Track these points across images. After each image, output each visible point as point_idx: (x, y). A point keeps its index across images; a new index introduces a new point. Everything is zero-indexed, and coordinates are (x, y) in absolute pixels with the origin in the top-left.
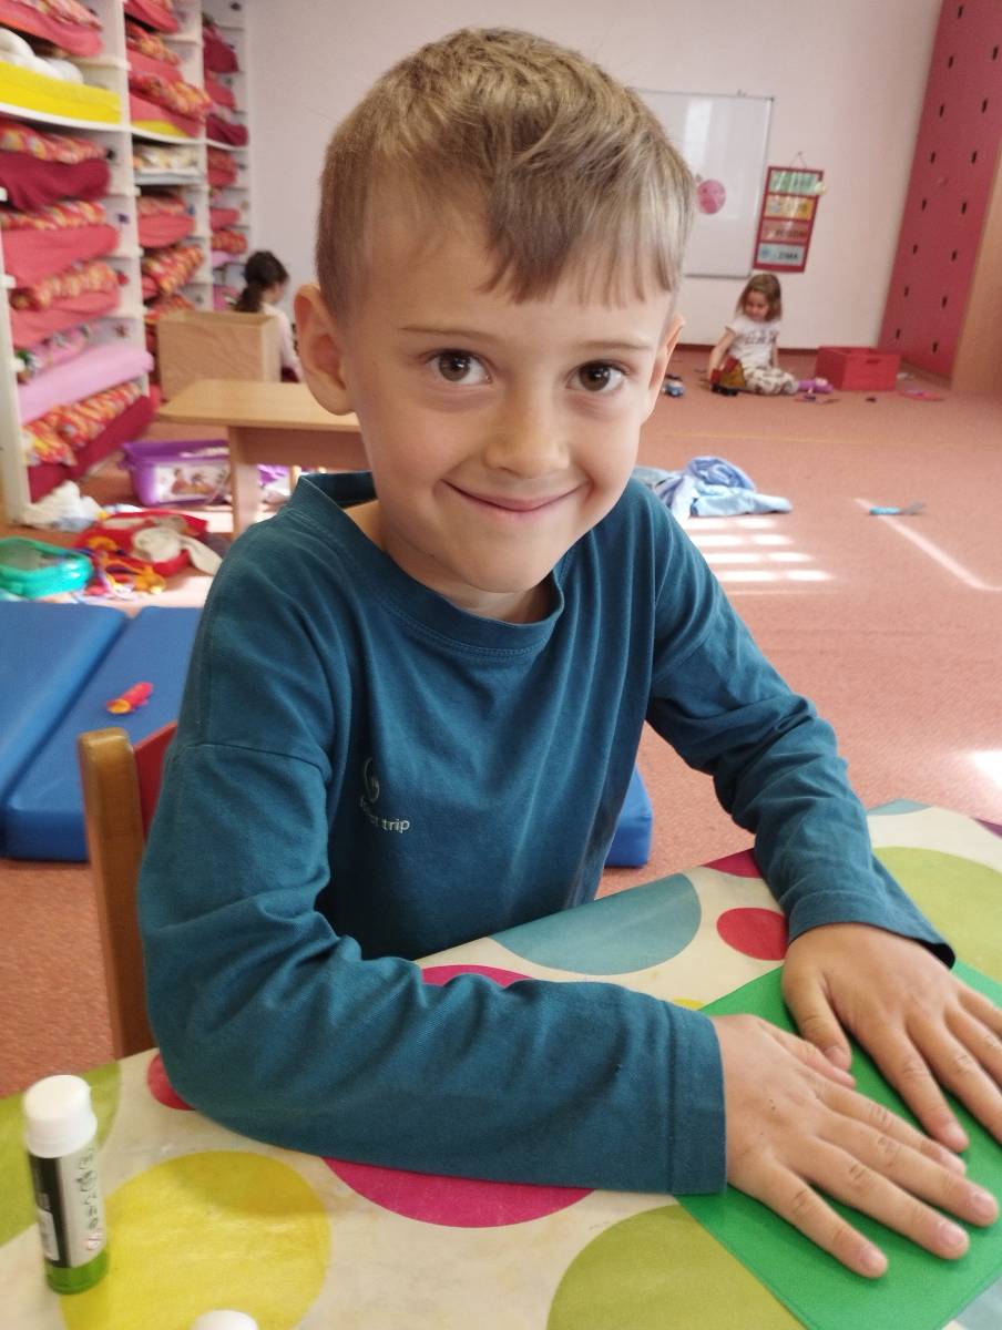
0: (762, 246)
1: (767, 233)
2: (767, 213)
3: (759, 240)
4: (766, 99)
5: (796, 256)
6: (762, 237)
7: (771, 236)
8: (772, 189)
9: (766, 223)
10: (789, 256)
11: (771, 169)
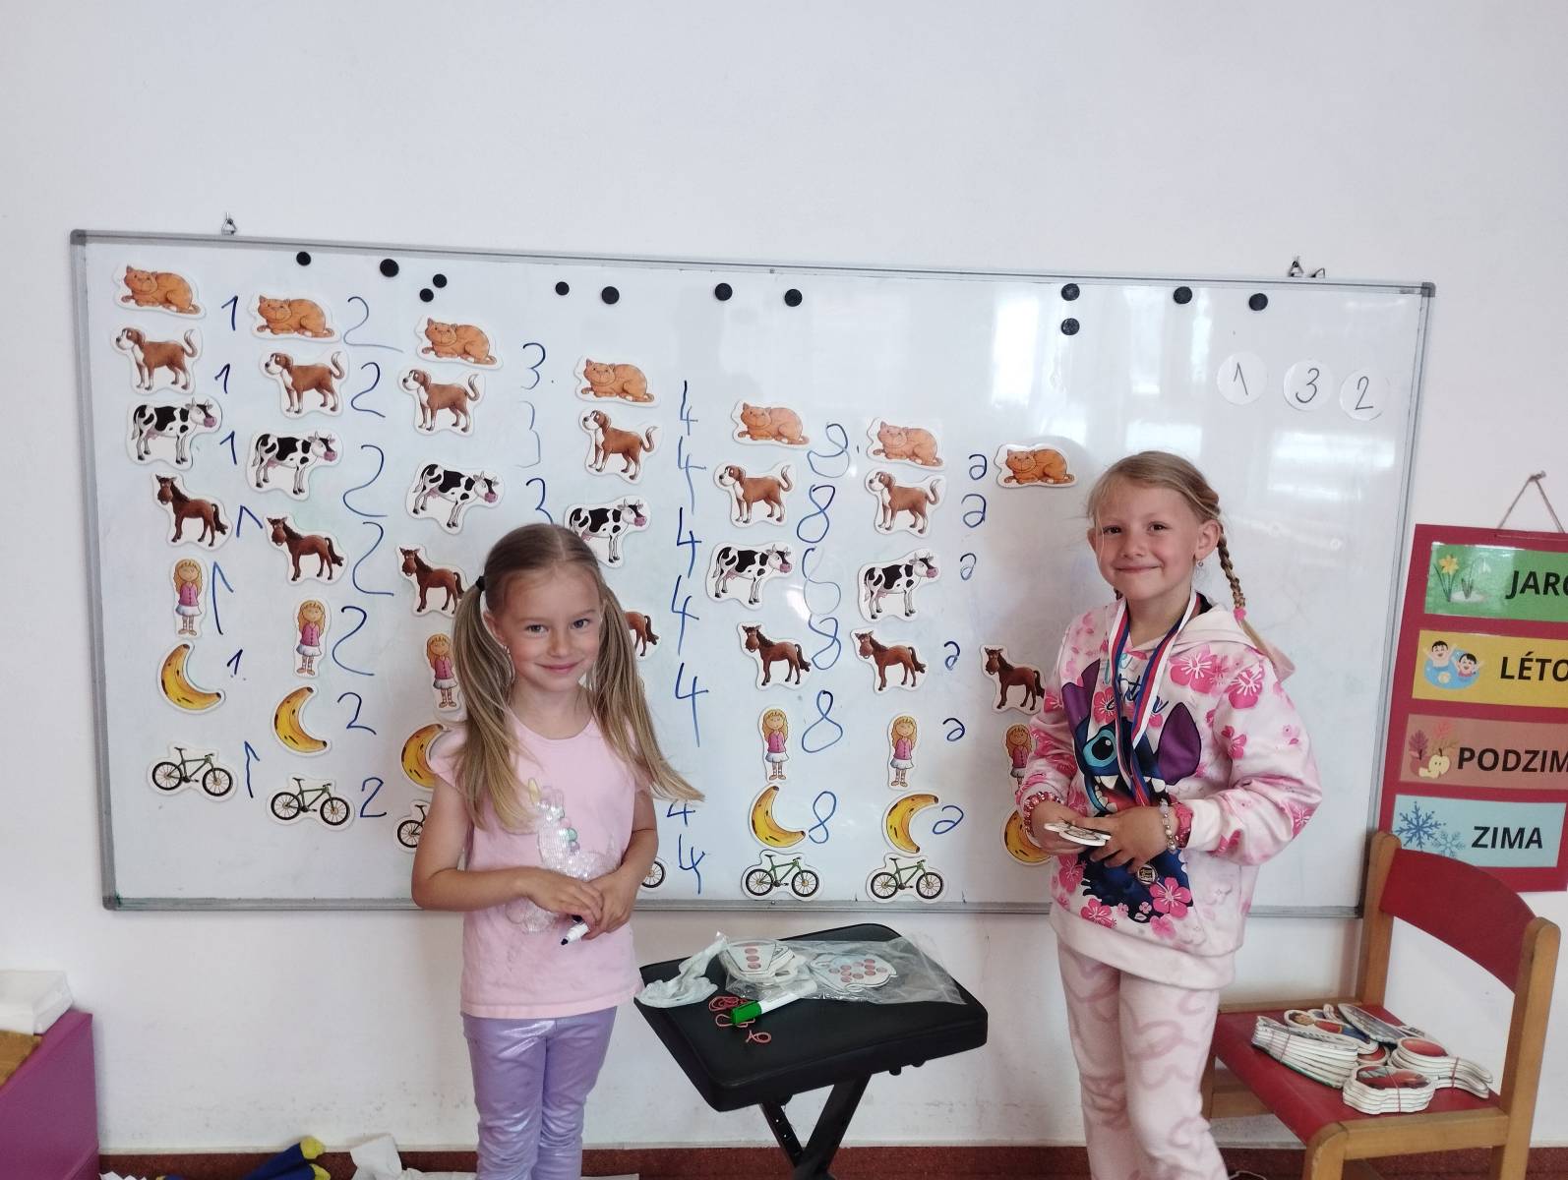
0: (1404, 803)
1: (1422, 758)
2: (1421, 690)
3: (1392, 785)
4: (1405, 290)
5: (1536, 839)
6: (1406, 775)
7: (1438, 767)
8: (1433, 604)
9: (1415, 723)
10: (1509, 838)
11: (1426, 535)
